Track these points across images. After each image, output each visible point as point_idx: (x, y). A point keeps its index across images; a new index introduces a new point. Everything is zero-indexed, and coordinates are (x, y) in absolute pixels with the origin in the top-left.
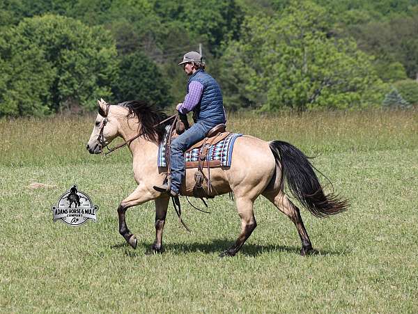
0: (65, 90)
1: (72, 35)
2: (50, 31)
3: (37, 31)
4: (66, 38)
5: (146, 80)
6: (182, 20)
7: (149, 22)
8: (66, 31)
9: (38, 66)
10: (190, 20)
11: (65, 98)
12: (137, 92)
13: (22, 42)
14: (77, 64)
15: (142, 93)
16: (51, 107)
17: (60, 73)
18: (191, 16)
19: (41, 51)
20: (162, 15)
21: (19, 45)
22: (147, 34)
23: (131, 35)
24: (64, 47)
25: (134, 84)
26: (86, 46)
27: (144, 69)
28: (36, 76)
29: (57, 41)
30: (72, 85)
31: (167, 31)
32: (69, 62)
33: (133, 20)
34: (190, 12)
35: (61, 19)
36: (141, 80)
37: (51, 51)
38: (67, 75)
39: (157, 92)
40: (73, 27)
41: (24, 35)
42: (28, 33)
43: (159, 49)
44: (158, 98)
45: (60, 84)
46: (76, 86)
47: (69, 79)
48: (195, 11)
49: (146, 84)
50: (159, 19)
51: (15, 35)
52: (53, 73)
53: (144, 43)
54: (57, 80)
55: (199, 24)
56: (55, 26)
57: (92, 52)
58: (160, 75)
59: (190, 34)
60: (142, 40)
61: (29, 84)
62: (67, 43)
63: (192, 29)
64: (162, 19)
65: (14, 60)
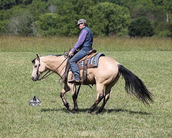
0: (111, 29)
1: (114, 10)
2: (107, 8)
3: (103, 8)
4: (112, 11)
5: (145, 26)
6: (162, 5)
7: (150, 6)
8: (112, 8)
9: (102, 20)
10: (165, 6)
11: (111, 32)
12: (142, 30)
13: (97, 12)
14: (116, 20)
15: (144, 31)
16: (106, 34)
17: (109, 22)
19: (103, 15)
20: (155, 4)
21: (96, 12)
22: (149, 10)
24: (111, 14)
25: (141, 27)
26: (119, 13)
27: (145, 22)
28: (100, 24)
29: (109, 12)
30: (113, 27)
31: (156, 9)
32: (113, 19)
34: (165, 3)
35: (111, 4)
36: (144, 26)
37: (107, 15)
38: (112, 23)
39: (149, 31)
40: (115, 7)
41: (98, 9)
43: (153, 16)
44: (149, 33)
45: (109, 26)
46: (115, 28)
47: (112, 25)
48: (166, 2)
49: (145, 28)
50: (153, 5)
51: (95, 9)
52: (107, 23)
53: (147, 13)
54: (108, 25)
55: (168, 7)
56: (109, 6)
57: (121, 16)
58: (151, 25)
59: (164, 10)
61: (97, 27)
62: (112, 12)
63: (165, 9)
65: (93, 18)
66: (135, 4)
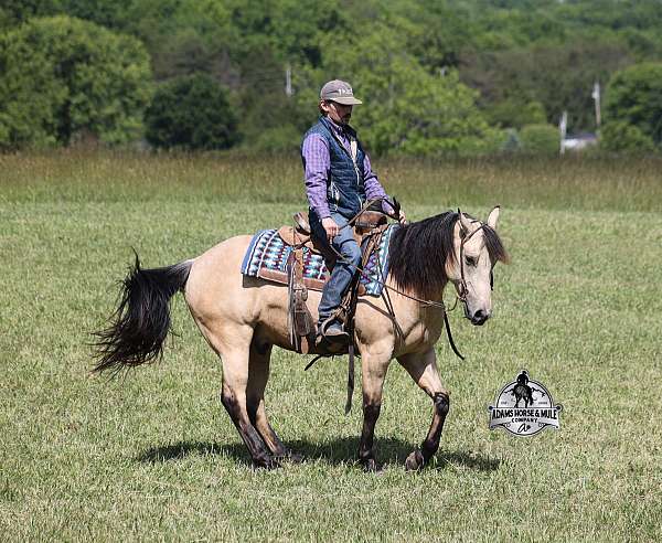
0: (78, 117)
1: (91, 45)
2: (62, 39)
3: (45, 37)
4: (83, 48)
5: (208, 110)
6: (269, 34)
7: (224, 34)
8: (83, 39)
9: (42, 83)
10: (278, 35)
11: (79, 127)
12: (196, 125)
13: (23, 50)
14: (96, 83)
15: (202, 127)
16: (58, 138)
17: (73, 93)
18: (281, 30)
19: (48, 65)
20: (243, 27)
21: (20, 54)
22: (221, 51)
23: (200, 51)
24: (80, 61)
25: (192, 114)
26: (109, 60)
27: (206, 95)
28: (37, 97)
29: (71, 52)
30: (88, 111)
31: (247, 48)
32: (85, 80)
33: (204, 30)
34: (279, 24)
35: (78, 24)
36: (202, 110)
37: (63, 64)
38: (81, 97)
39: (222, 127)
40: (93, 35)
41: (27, 41)
42: (33, 39)
43: (235, 71)
44: (222, 134)
45: (71, 108)
46: (94, 112)
47: (84, 103)
48: (285, 24)
49: (209, 116)
50: (237, 31)
51: (15, 41)
52: (63, 94)
53: (216, 61)
54: (68, 103)
55: (290, 40)
56: (70, 32)
57: (117, 69)
58: (227, 105)
59: (276, 53)
60: (212, 57)
61: (26, 107)
62: (83, 55)
63: (280, 47)
64: (242, 32)
65: (8, 74)
66: (169, 28)
